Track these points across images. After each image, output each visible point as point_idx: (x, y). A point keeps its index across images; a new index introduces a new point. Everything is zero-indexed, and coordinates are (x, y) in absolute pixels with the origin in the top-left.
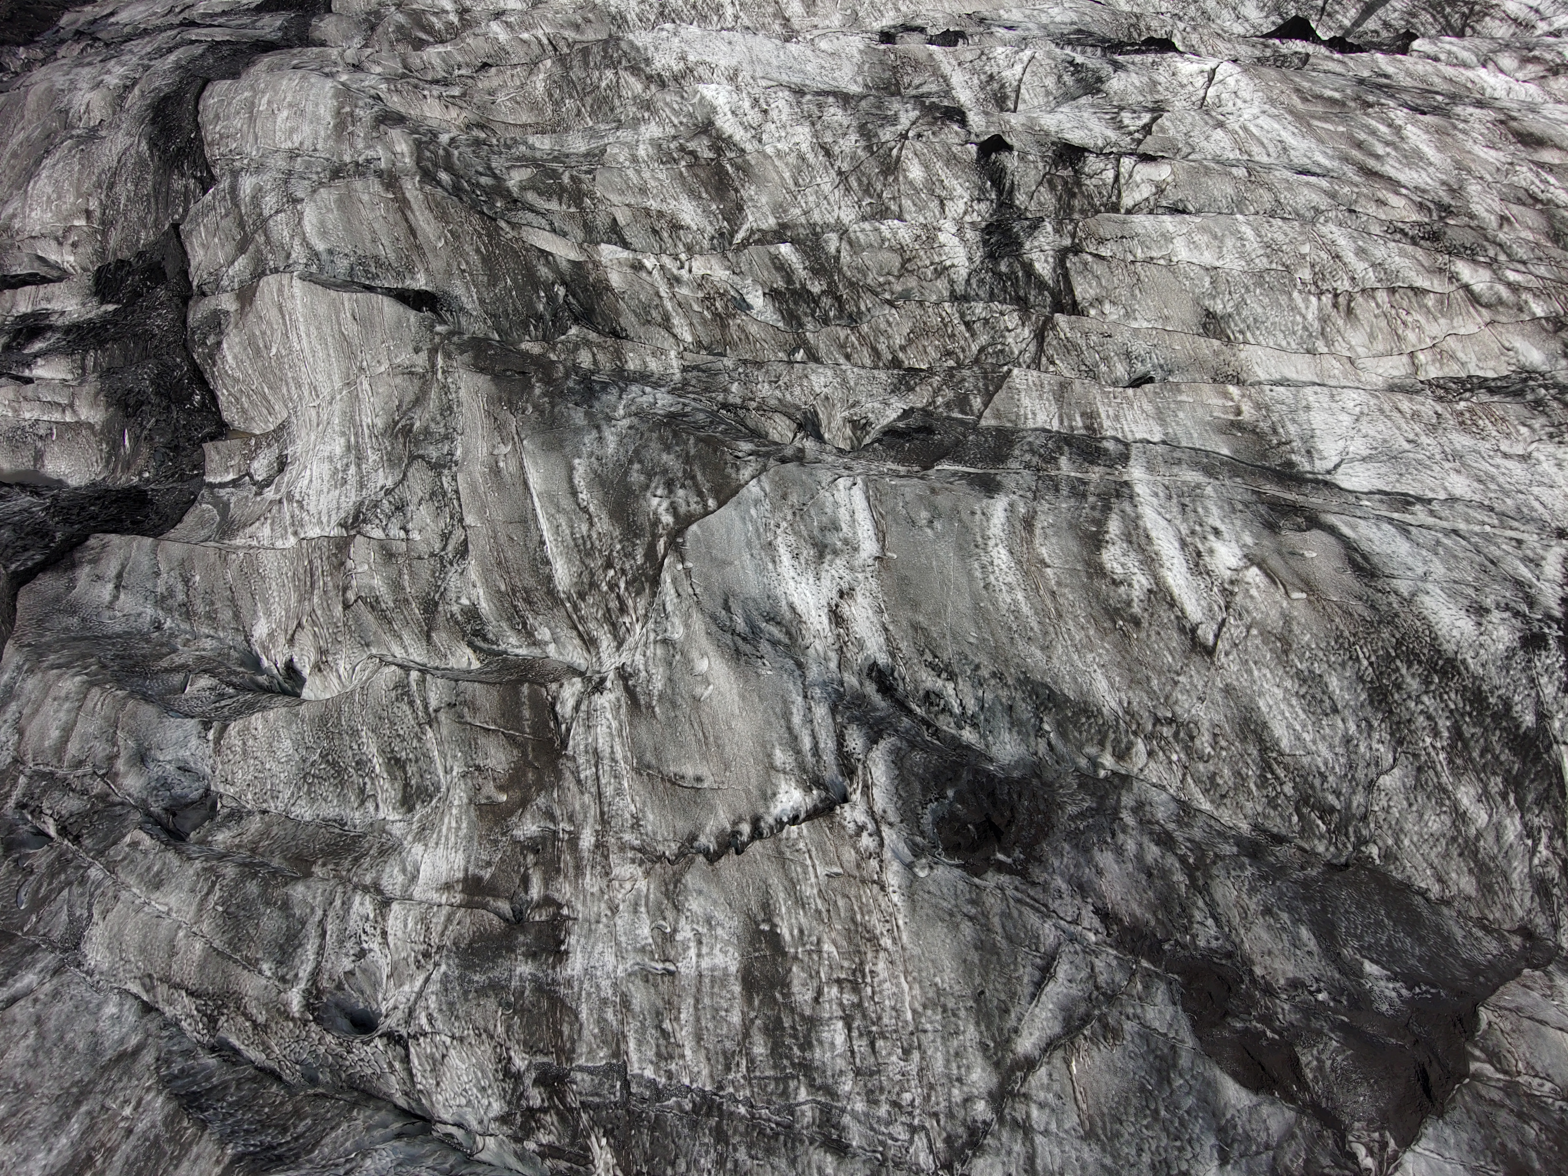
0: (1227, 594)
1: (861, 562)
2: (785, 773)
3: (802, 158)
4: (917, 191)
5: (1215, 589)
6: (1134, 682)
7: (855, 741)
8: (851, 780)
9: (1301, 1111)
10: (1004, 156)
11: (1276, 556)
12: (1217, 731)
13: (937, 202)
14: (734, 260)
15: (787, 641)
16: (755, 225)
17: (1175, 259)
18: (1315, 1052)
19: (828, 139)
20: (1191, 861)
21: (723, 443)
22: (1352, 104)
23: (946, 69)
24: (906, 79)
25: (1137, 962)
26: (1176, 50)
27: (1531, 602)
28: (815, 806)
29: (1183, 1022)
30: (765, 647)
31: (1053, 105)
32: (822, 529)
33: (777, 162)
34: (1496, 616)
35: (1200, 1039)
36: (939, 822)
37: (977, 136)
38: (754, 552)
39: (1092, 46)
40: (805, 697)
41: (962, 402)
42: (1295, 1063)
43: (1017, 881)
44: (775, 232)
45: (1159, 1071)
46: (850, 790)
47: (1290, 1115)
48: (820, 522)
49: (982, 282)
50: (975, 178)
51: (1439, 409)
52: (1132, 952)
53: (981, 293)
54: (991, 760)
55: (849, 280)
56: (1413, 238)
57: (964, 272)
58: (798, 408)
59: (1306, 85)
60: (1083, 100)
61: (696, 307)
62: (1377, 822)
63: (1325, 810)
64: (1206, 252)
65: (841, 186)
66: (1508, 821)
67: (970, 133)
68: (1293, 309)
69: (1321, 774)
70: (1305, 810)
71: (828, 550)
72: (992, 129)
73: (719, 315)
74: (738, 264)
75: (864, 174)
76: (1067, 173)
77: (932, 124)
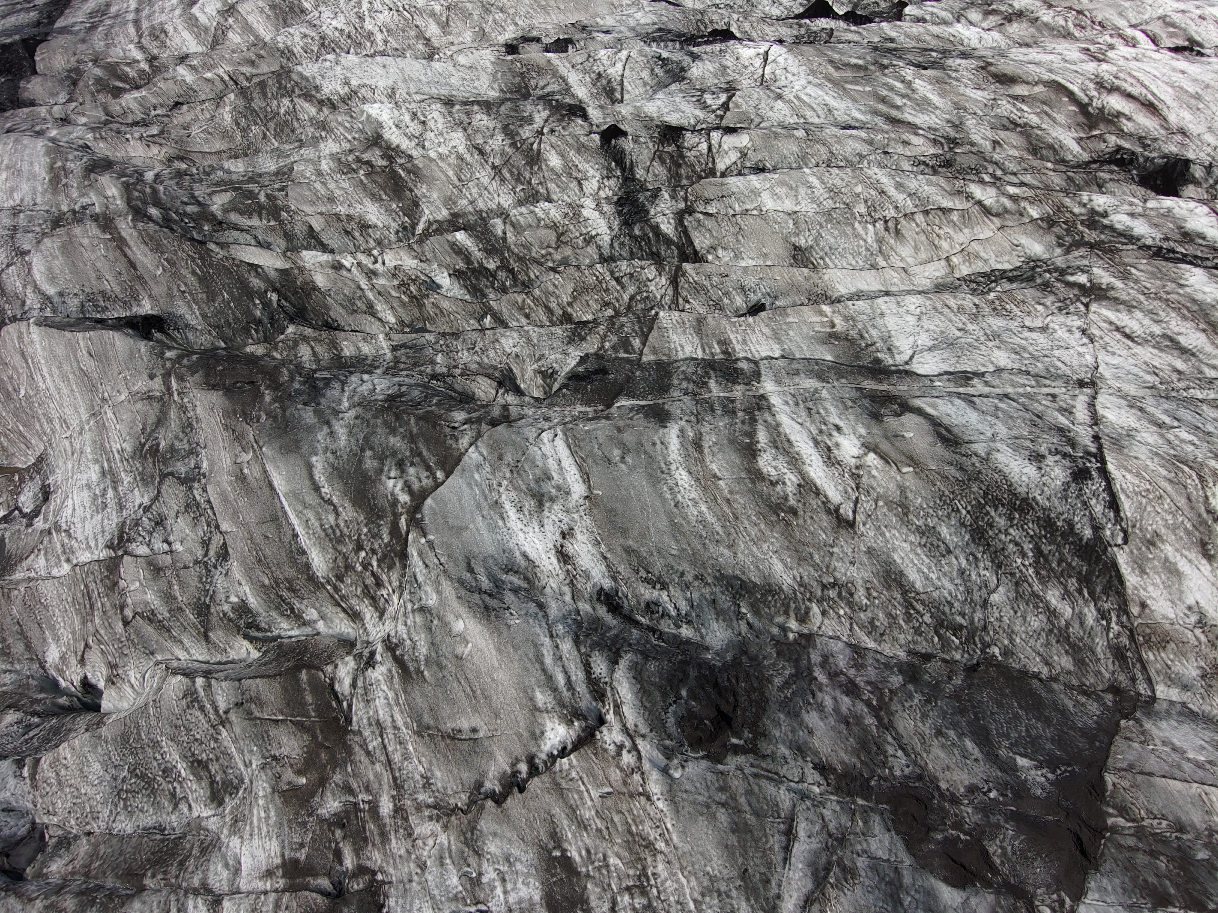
0: (856, 477)
1: (574, 503)
2: (548, 712)
3: (461, 158)
4: (559, 176)
5: (846, 475)
6: (802, 559)
7: (600, 667)
8: (603, 702)
9: (998, 893)
10: (621, 141)
11: (886, 442)
12: (869, 585)
13: (575, 183)
14: (419, 250)
15: (526, 586)
16: (431, 217)
17: (764, 209)
18: (998, 842)
19: (479, 140)
20: (874, 703)
21: (439, 417)
22: (872, 67)
23: (563, 71)
24: (533, 83)
25: (854, 802)
26: (736, 38)
27: (1073, 444)
28: (579, 736)
29: (898, 845)
30: (509, 597)
31: (650, 93)
32: (537, 481)
33: (441, 164)
34: (1050, 460)
35: (914, 855)
36: (681, 722)
37: (598, 126)
38: (485, 513)
39: (672, 41)
40: (551, 636)
41: (625, 344)
42: (985, 854)
43: (751, 758)
44: (449, 221)
45: (891, 896)
46: (604, 711)
47: (991, 898)
48: (534, 475)
49: (622, 244)
50: (602, 161)
51: (976, 301)
52: (849, 794)
53: (623, 253)
54: (707, 649)
55: (518, 256)
56: (933, 167)
57: (607, 239)
58: (495, 368)
59: (834, 57)
60: (673, 87)
61: (394, 294)
62: (994, 630)
63: (957, 629)
64: (786, 201)
65: (497, 178)
66: (1086, 610)
67: (592, 125)
68: (857, 236)
69: (948, 602)
70: (942, 631)
71: (545, 499)
72: (608, 120)
73: (415, 297)
74: (423, 253)
75: (513, 166)
76: (672, 148)
77: (560, 120)
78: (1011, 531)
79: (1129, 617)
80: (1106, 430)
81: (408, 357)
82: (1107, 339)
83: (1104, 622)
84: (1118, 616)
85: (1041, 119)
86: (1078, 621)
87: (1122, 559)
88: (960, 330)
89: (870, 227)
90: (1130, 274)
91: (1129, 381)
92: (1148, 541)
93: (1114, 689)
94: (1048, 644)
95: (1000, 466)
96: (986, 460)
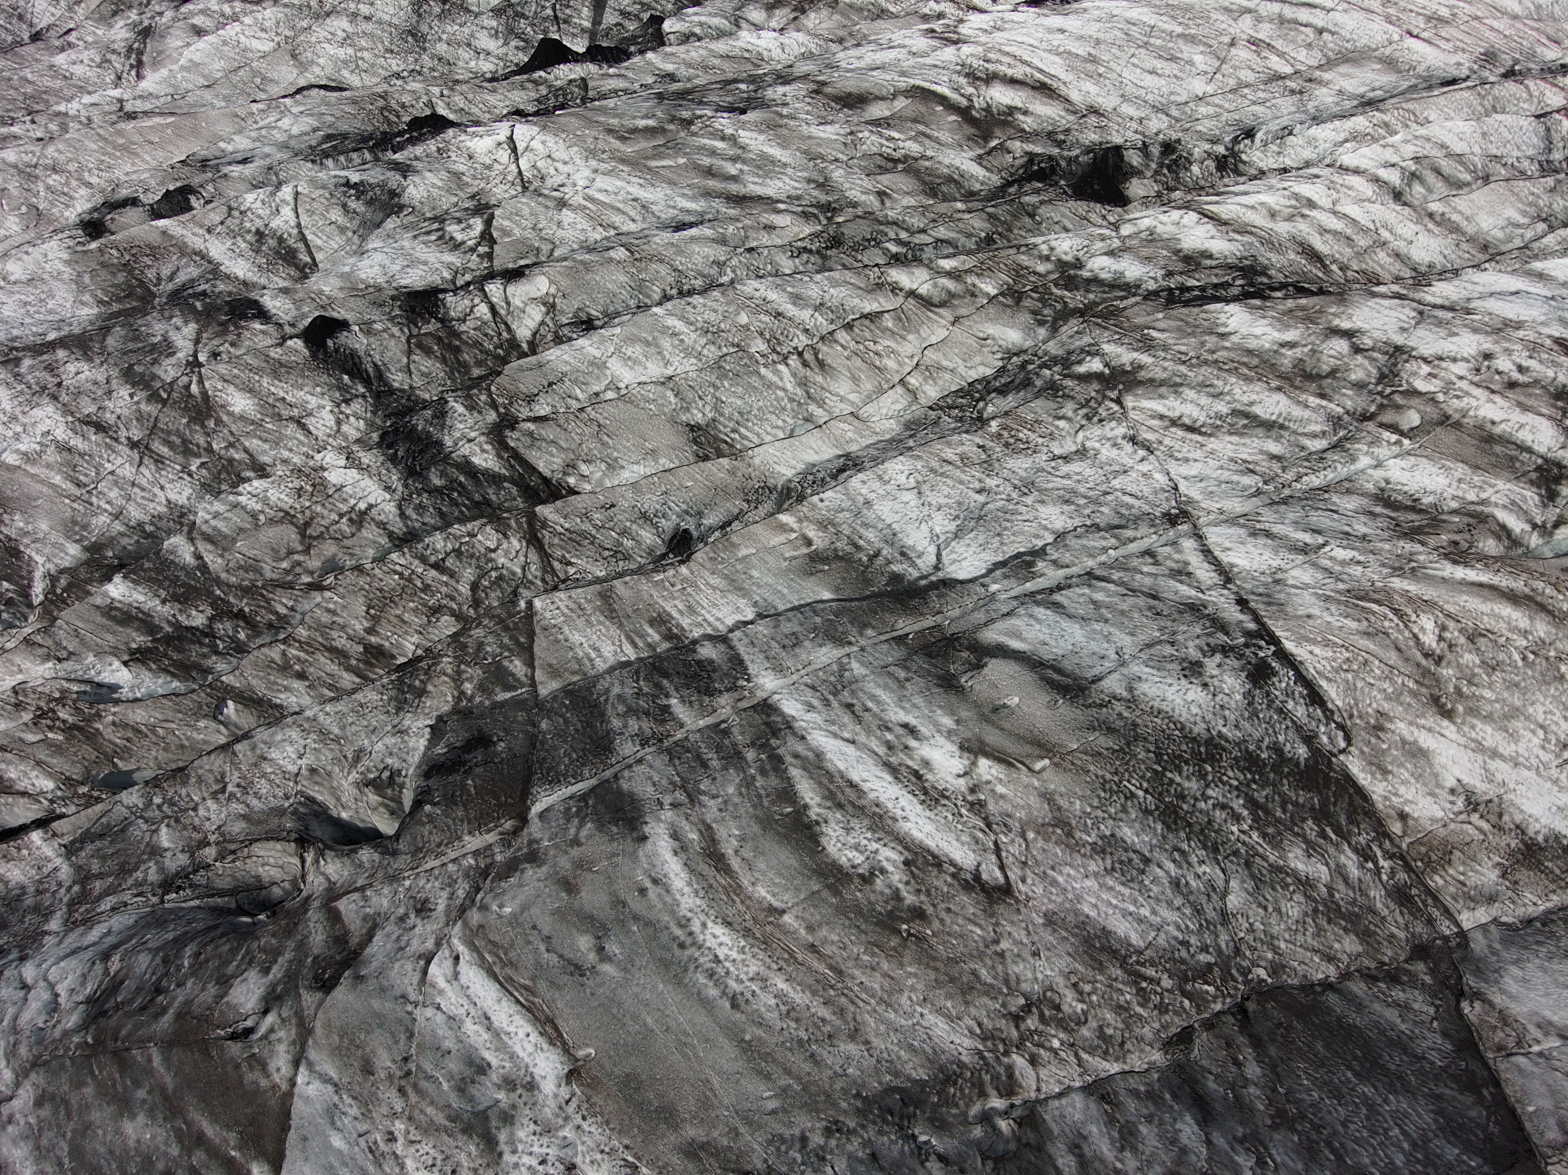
0: (978, 807)
1: (552, 1103)
3: (65, 448)
4: (259, 424)
5: (963, 811)
10: (343, 338)
11: (988, 728)
12: (1074, 979)
13: (292, 426)
14: (49, 642)
16: (51, 567)
17: (622, 385)
19: (88, 408)
22: (671, 127)
23: (194, 242)
24: (150, 274)
26: (452, 124)
27: (1219, 625)
31: (357, 243)
32: (461, 1088)
33: (33, 470)
34: (1211, 665)
37: (293, 325)
39: (355, 150)
41: (498, 675)
44: (87, 563)
48: (450, 1077)
49: (420, 507)
50: (325, 378)
51: (978, 440)
53: (428, 520)
55: (239, 587)
56: (821, 255)
57: (390, 507)
59: (614, 121)
60: (391, 224)
61: (31, 737)
62: (1250, 947)
63: (1204, 973)
64: (649, 364)
65: (146, 460)
66: (1343, 859)
67: (280, 325)
68: (770, 386)
69: (1182, 943)
70: (1189, 987)
71: (494, 1123)
72: (306, 309)
73: (74, 727)
74: (58, 644)
75: (169, 433)
76: (432, 326)
77: (223, 332)
78: (1210, 792)
79: (1391, 840)
80: (1248, 586)
81: (104, 858)
82: (1167, 441)
83: (1370, 865)
84: (1380, 847)
85: (921, 143)
86: (1340, 881)
87: (1355, 766)
88: (980, 492)
89: (782, 367)
90: (1153, 339)
91: (1226, 495)
92: (1374, 727)
93: (1420, 951)
94: (1319, 932)
95: (1156, 704)
96: (1132, 702)
